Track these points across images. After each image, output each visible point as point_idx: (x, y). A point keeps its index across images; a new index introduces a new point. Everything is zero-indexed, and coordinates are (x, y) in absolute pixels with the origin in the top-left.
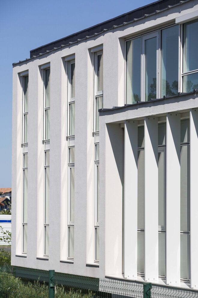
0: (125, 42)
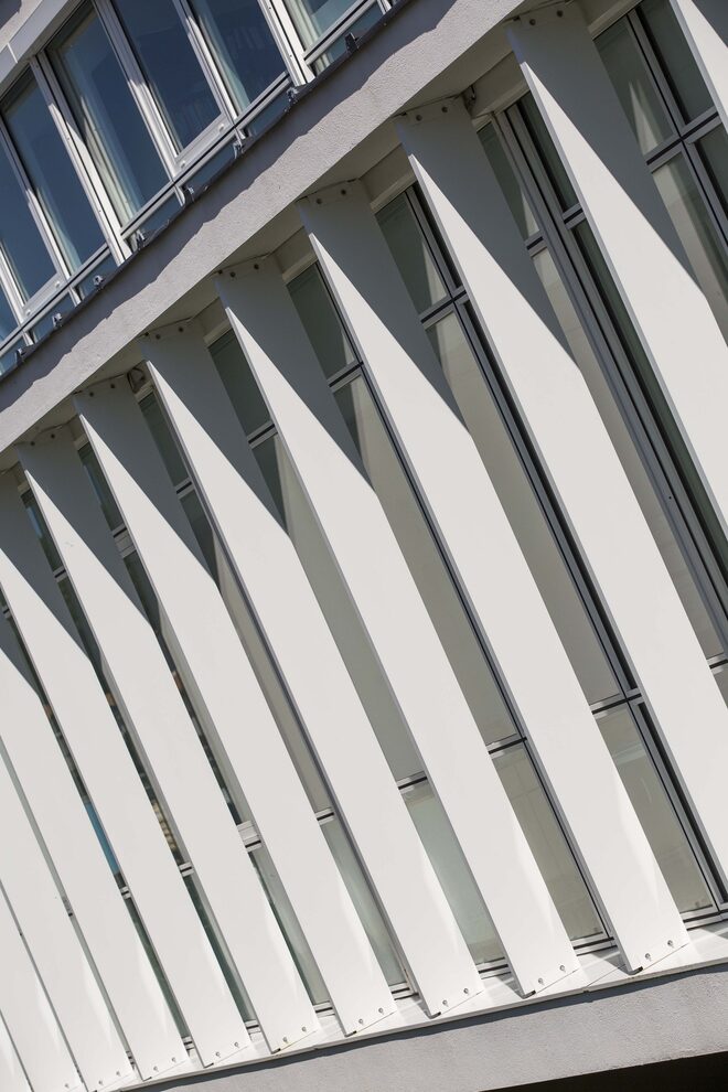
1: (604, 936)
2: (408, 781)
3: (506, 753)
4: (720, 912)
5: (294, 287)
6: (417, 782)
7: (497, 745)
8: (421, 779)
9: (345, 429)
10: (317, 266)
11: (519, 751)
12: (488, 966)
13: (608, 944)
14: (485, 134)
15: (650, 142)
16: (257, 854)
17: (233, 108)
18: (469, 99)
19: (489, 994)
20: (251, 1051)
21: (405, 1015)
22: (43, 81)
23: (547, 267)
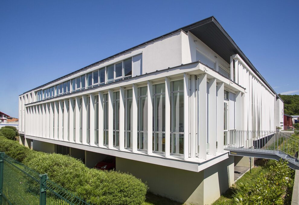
0: (36, 92)
5: (80, 99)
9: (80, 108)
10: (82, 98)
15: (104, 101)
16: (63, 129)
17: (81, 88)
19: (73, 142)
22: (71, 81)
23: (95, 105)
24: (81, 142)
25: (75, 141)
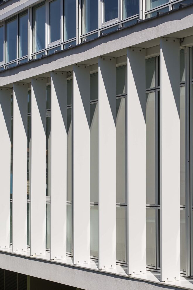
1: (125, 263)
2: (93, 203)
3: (120, 207)
4: (156, 269)
6: (95, 204)
7: (119, 204)
8: (97, 204)
11: (124, 208)
12: (93, 257)
13: (125, 265)
14: (182, 51)
18: (181, 41)
19: (91, 265)
20: (26, 253)
21: (67, 261)
24: (125, 264)
25: (96, 259)
